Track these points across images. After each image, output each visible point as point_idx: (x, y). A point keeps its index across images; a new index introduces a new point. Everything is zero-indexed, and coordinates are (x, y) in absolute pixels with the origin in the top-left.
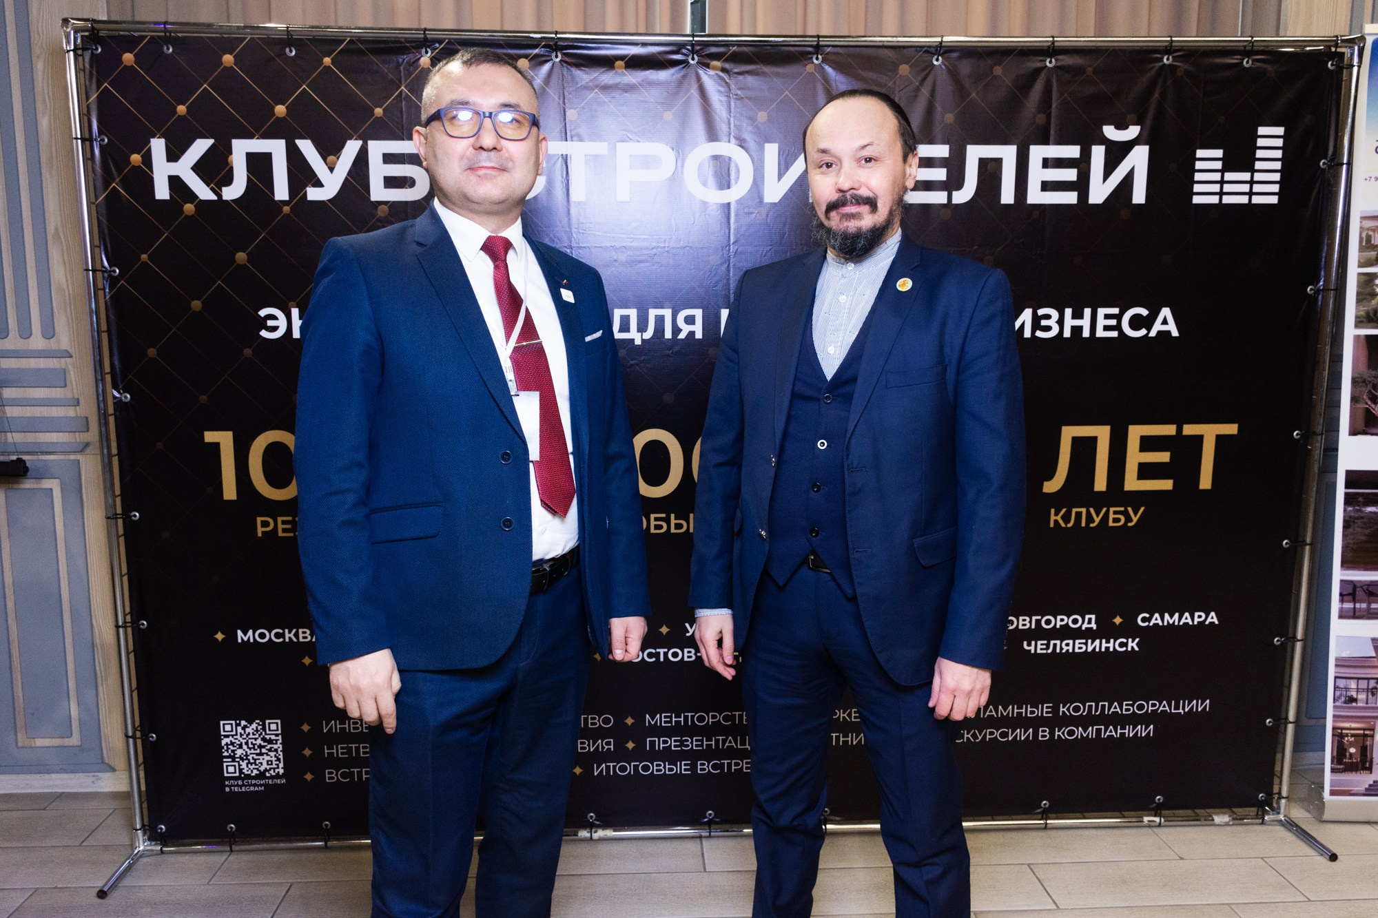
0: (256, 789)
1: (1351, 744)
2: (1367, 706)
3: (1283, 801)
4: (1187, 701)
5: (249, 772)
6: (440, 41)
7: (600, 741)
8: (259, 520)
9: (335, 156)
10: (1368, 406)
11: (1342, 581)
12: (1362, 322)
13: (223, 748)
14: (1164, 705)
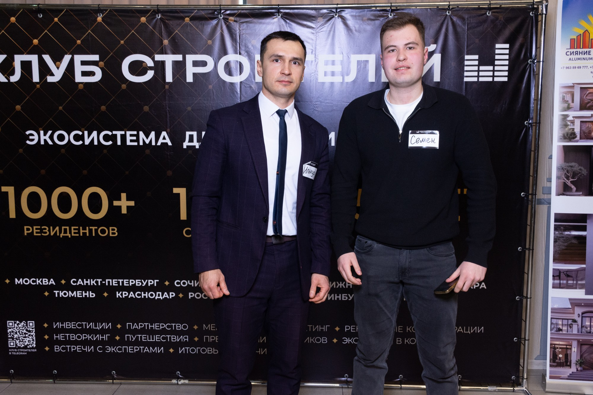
0: (23, 353)
1: (560, 353)
2: (568, 333)
3: (525, 380)
4: (472, 327)
5: (20, 346)
6: (106, 10)
7: (182, 336)
8: (25, 227)
9: (60, 62)
10: (565, 181)
11: (553, 269)
12: (561, 139)
13: (8, 333)
14: (460, 328)
